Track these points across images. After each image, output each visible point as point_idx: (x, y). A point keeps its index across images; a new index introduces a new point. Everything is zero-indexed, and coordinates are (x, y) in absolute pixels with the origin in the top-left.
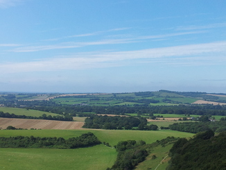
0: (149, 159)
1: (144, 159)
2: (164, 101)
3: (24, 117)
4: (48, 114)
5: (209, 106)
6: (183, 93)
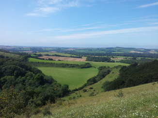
0: (111, 73)
1: (109, 73)
2: (118, 51)
4: (73, 55)
5: (136, 53)
6: (126, 48)
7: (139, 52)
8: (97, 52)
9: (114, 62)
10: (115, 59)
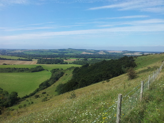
0: (64, 75)
1: (62, 76)
2: (70, 53)
3: (10, 59)
4: (21, 58)
5: (87, 55)
6: (78, 50)
7: (90, 54)
8: (49, 54)
9: (67, 63)
10: (68, 61)
